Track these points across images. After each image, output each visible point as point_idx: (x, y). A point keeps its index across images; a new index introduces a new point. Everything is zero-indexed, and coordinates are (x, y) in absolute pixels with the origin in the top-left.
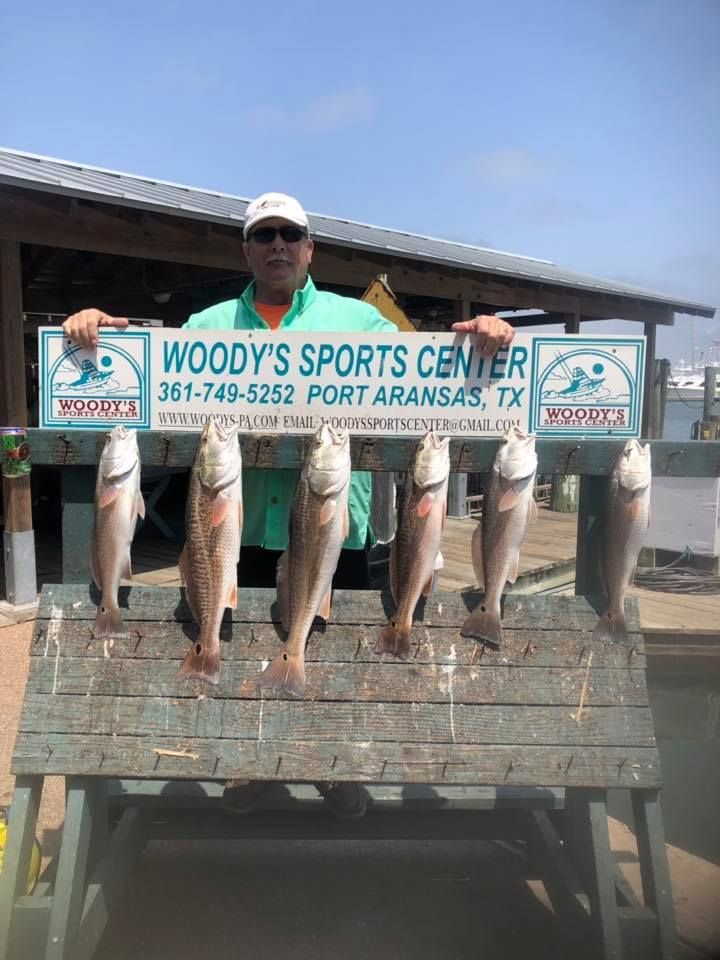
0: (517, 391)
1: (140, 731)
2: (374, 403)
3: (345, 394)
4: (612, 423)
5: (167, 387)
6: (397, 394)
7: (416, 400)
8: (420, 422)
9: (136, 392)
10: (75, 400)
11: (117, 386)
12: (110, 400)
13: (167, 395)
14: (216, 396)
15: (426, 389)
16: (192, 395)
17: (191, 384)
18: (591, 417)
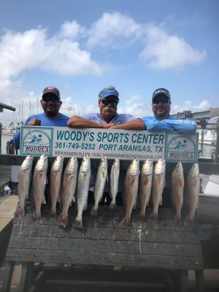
0: (161, 147)
1: (46, 248)
2: (119, 150)
3: (110, 147)
4: (189, 158)
5: (58, 144)
6: (125, 147)
7: (131, 149)
8: (132, 156)
9: (48, 145)
10: (30, 147)
11: (43, 143)
12: (41, 147)
13: (57, 146)
14: (72, 147)
15: (134, 147)
16: (65, 146)
17: (65, 143)
18: (183, 156)
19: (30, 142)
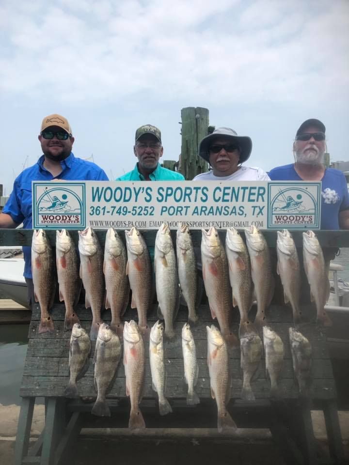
0: (261, 208)
2: (193, 215)
3: (178, 211)
5: (94, 209)
6: (204, 210)
7: (213, 213)
8: (215, 223)
9: (79, 211)
11: (70, 208)
12: (66, 215)
13: (93, 212)
14: (117, 212)
15: (218, 208)
16: (106, 212)
17: (105, 207)
18: (296, 220)
19: (49, 208)
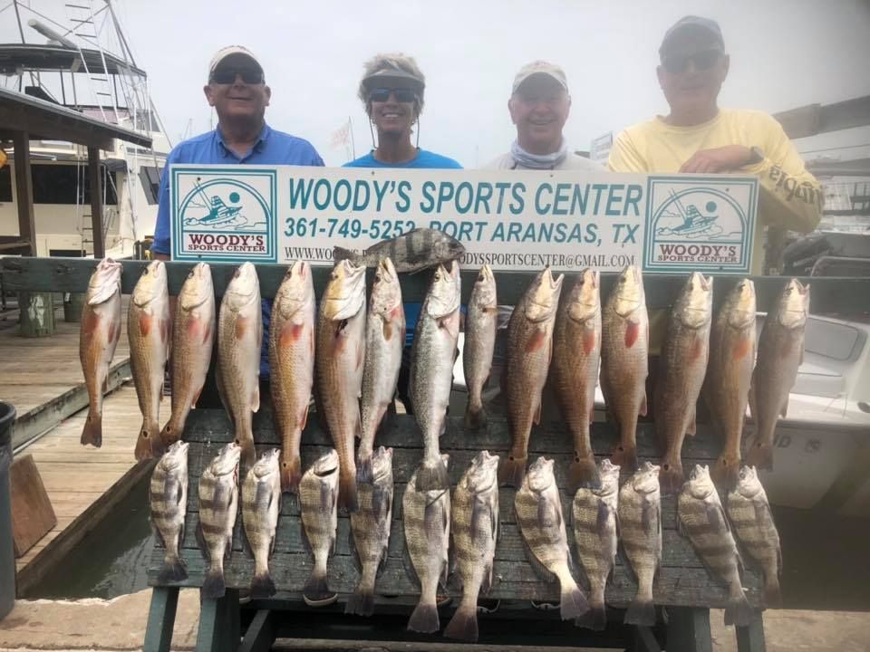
0: (632, 228)
2: (492, 240)
3: (464, 231)
5: (293, 223)
6: (515, 230)
7: (533, 236)
8: (536, 258)
9: (264, 228)
10: (205, 234)
11: (245, 221)
12: (238, 235)
13: (292, 230)
14: (340, 232)
15: (543, 227)
16: (317, 230)
17: (316, 220)
18: (703, 254)
19: (204, 219)
